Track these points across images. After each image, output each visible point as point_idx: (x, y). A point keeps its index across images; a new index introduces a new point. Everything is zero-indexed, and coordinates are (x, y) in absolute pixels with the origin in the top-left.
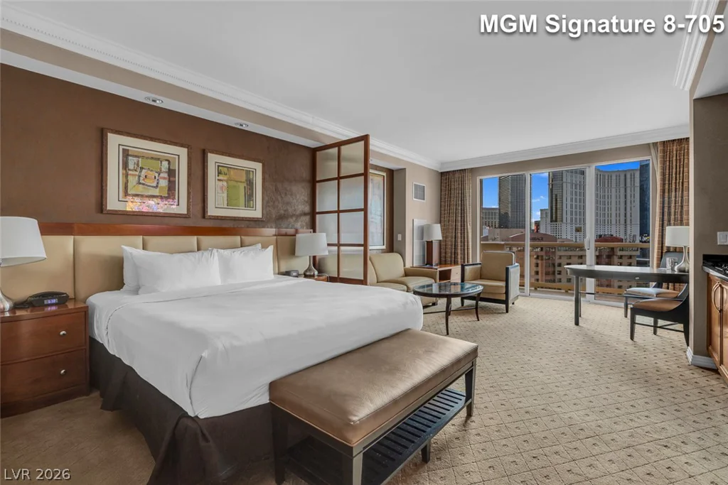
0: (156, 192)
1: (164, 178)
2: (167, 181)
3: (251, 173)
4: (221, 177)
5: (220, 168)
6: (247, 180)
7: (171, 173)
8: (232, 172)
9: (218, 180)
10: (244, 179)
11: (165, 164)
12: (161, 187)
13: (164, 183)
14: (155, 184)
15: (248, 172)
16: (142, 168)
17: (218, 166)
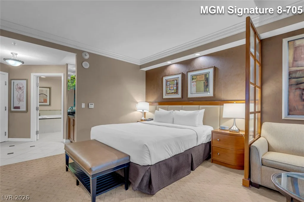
0: (173, 91)
1: (175, 86)
2: (176, 87)
3: (207, 74)
4: (193, 81)
5: (193, 77)
6: (205, 79)
7: (177, 84)
8: (198, 77)
9: (192, 82)
10: (204, 79)
11: (175, 81)
12: (175, 89)
13: (175, 88)
14: (173, 89)
15: (206, 75)
16: (170, 85)
17: (192, 76)
